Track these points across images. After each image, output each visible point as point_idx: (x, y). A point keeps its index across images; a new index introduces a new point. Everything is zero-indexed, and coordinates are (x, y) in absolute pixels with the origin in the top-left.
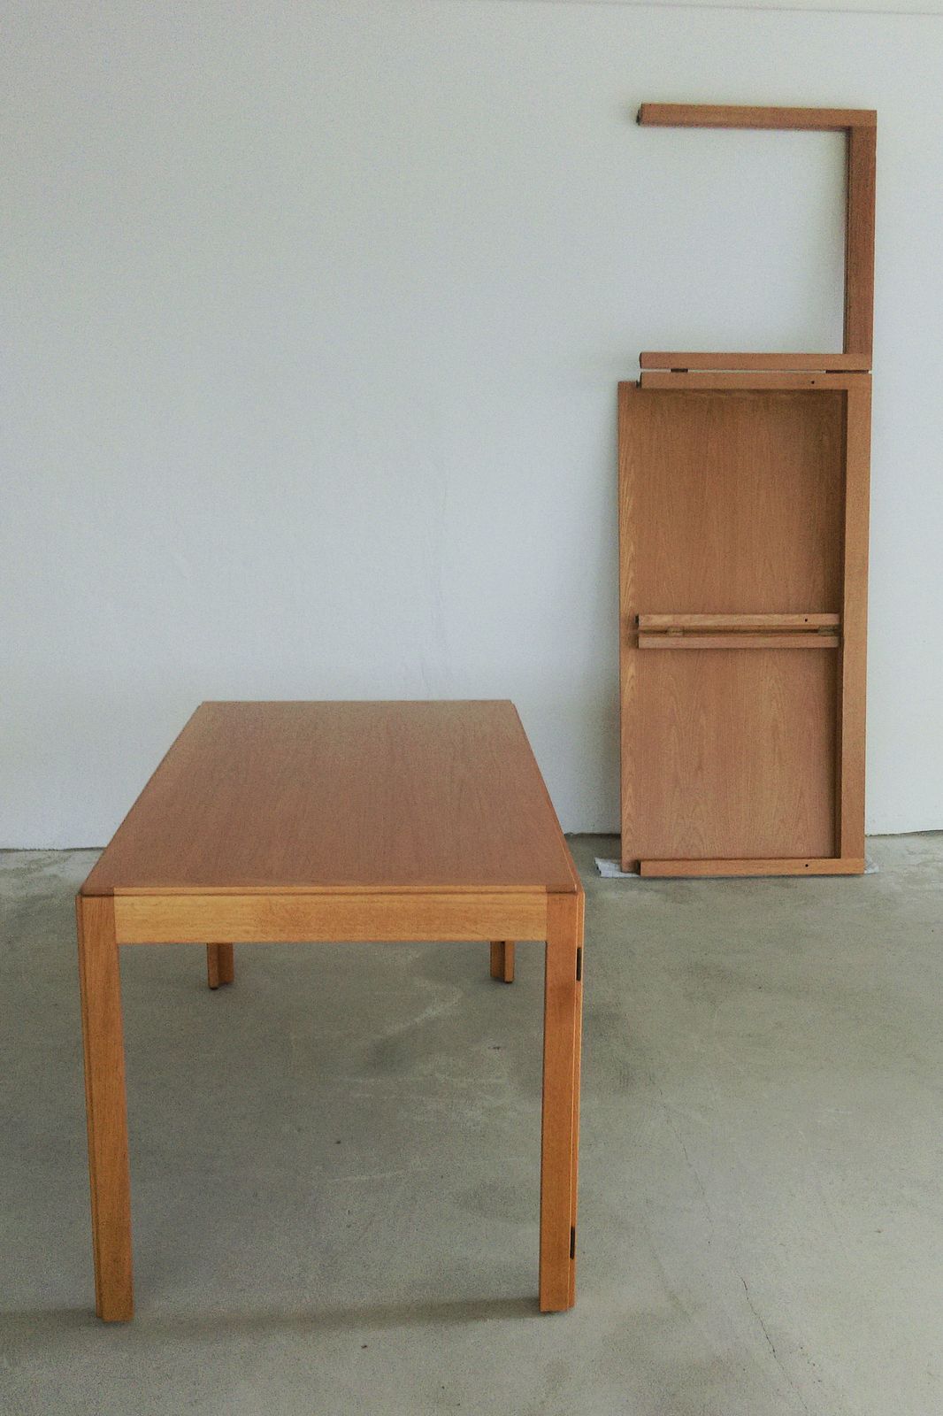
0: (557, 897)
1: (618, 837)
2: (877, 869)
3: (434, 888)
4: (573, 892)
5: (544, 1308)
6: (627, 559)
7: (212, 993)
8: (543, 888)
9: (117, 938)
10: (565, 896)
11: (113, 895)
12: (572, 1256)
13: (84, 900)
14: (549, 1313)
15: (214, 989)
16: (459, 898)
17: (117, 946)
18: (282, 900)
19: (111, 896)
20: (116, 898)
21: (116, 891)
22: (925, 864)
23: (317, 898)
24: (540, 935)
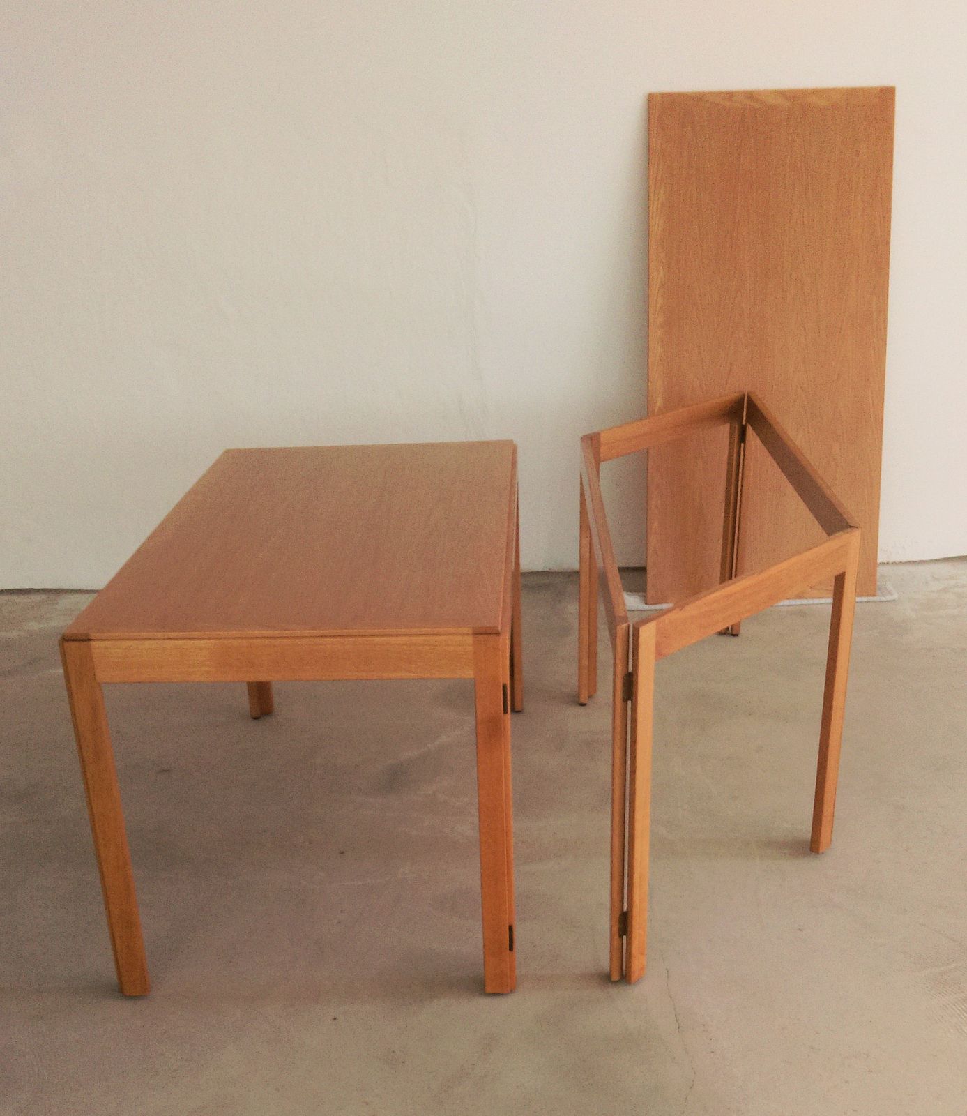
0: (480, 637)
1: (643, 570)
2: (895, 596)
3: (371, 631)
4: (498, 634)
5: (489, 990)
6: (655, 285)
7: (256, 721)
8: (470, 631)
9: (97, 678)
10: (491, 637)
11: (89, 640)
12: (511, 949)
13: (66, 644)
14: (494, 994)
15: (256, 719)
16: (392, 640)
17: (99, 685)
18: (236, 643)
19: (85, 640)
20: (92, 643)
21: (93, 635)
22: (945, 590)
23: (266, 642)
24: (469, 673)
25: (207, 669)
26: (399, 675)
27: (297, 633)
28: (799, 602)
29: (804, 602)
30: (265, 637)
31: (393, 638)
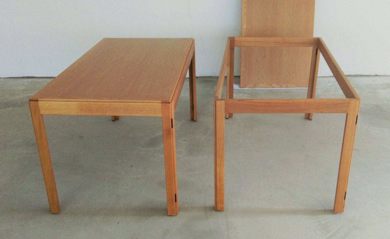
4: (169, 103)
5: (169, 214)
9: (41, 113)
10: (167, 104)
13: (30, 102)
15: (113, 121)
18: (85, 103)
19: (36, 101)
20: (39, 102)
23: (95, 103)
24: (160, 115)
25: (76, 111)
26: (137, 115)
27: (105, 101)
28: (287, 88)
29: (288, 88)
30: (94, 102)
31: (135, 103)
